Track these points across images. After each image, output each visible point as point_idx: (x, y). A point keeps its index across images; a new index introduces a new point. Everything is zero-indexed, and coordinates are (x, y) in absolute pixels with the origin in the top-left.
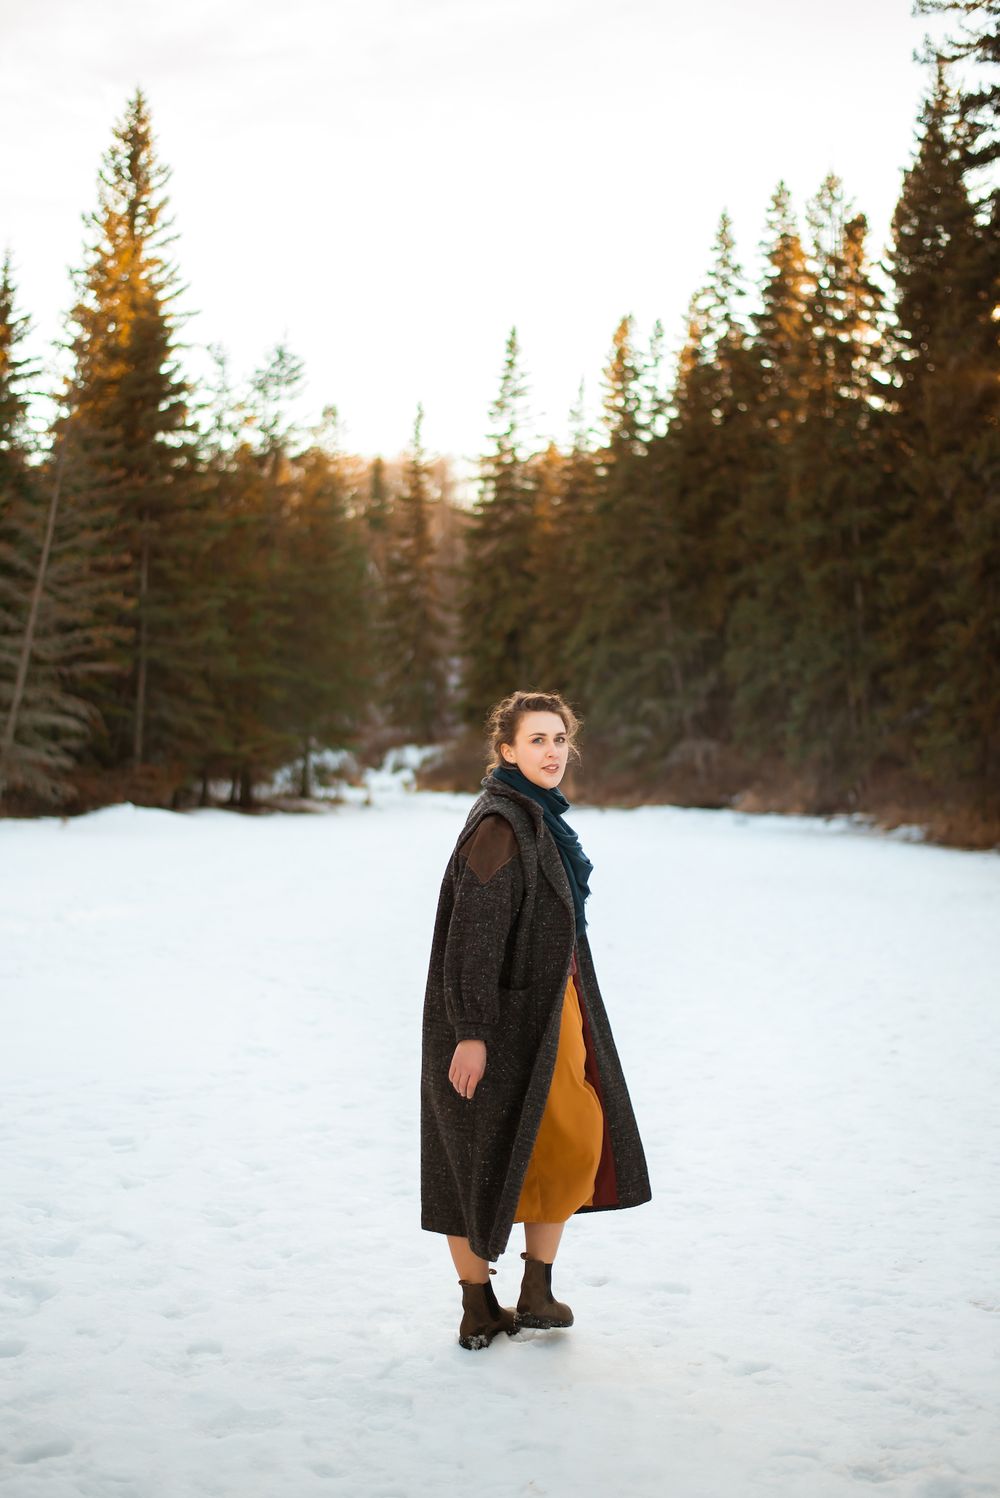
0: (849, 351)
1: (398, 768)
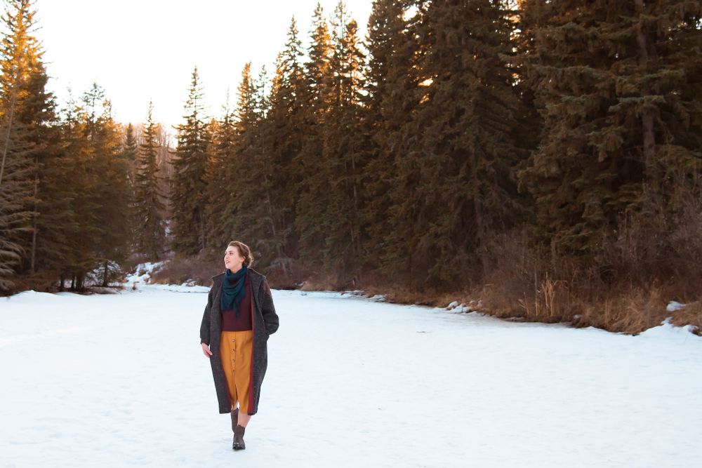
0: (349, 82)
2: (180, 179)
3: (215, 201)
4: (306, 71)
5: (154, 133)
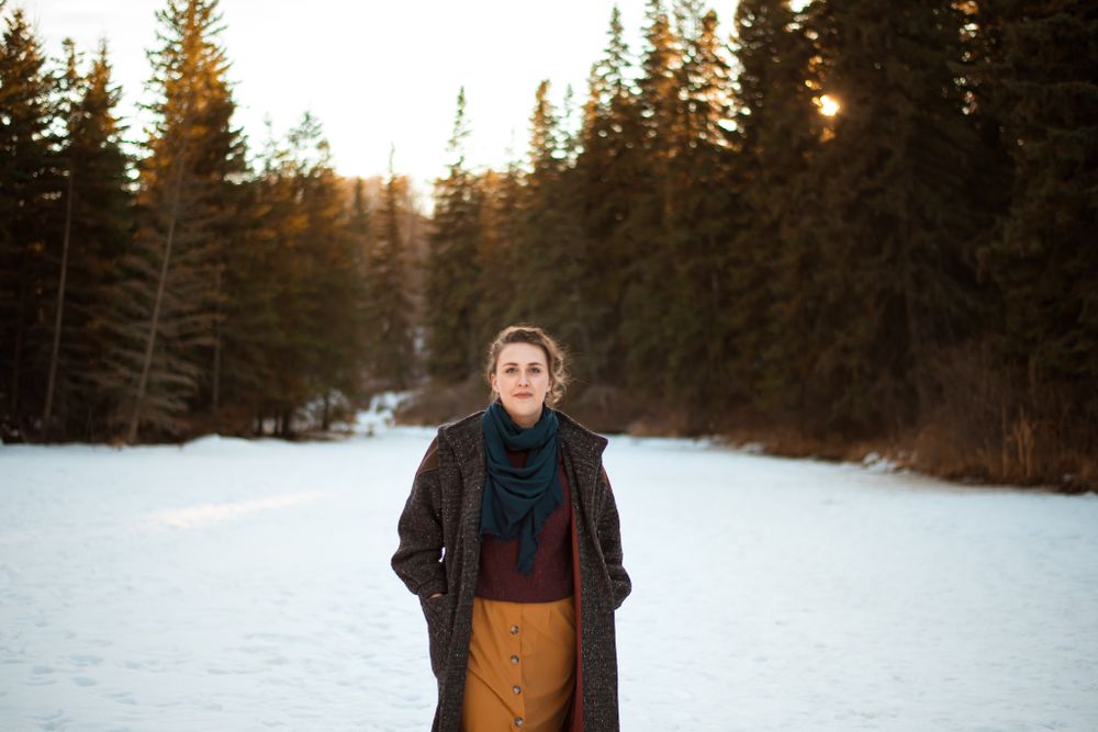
0: (704, 108)
1: (381, 409)
2: (439, 263)
3: (493, 298)
4: (637, 91)
5: (396, 190)
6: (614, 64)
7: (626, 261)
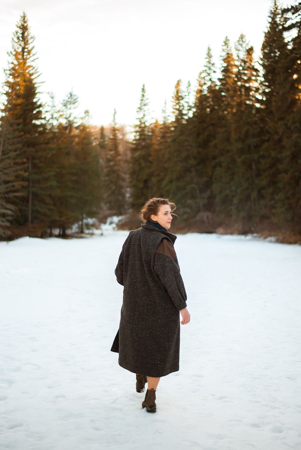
1: (111, 223)
2: (135, 161)
3: (158, 175)
4: (218, 83)
5: (117, 130)
6: (209, 72)
7: (214, 158)
